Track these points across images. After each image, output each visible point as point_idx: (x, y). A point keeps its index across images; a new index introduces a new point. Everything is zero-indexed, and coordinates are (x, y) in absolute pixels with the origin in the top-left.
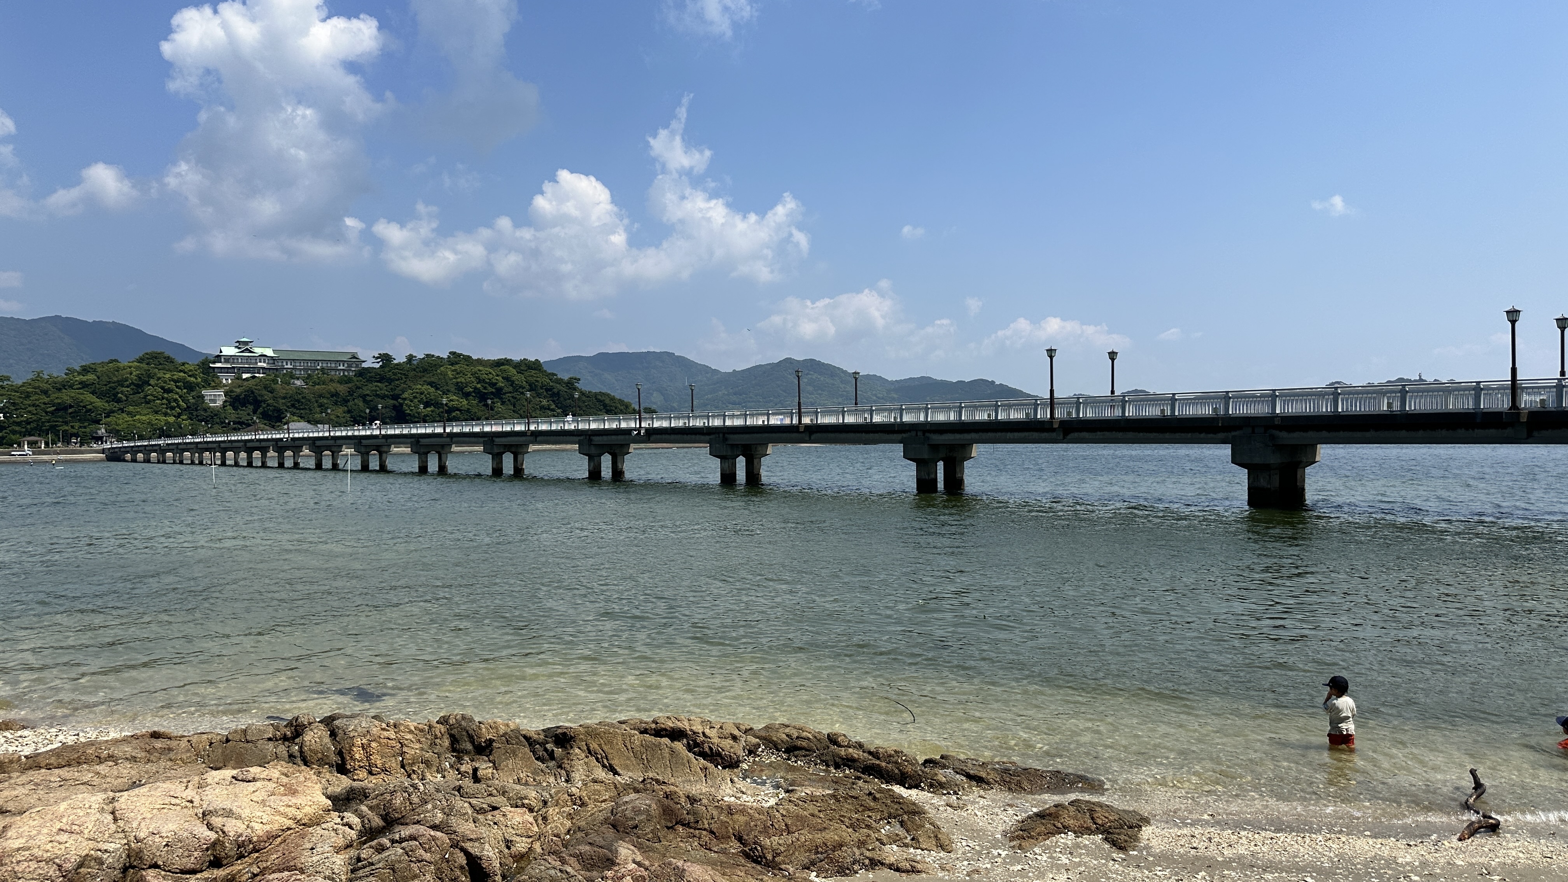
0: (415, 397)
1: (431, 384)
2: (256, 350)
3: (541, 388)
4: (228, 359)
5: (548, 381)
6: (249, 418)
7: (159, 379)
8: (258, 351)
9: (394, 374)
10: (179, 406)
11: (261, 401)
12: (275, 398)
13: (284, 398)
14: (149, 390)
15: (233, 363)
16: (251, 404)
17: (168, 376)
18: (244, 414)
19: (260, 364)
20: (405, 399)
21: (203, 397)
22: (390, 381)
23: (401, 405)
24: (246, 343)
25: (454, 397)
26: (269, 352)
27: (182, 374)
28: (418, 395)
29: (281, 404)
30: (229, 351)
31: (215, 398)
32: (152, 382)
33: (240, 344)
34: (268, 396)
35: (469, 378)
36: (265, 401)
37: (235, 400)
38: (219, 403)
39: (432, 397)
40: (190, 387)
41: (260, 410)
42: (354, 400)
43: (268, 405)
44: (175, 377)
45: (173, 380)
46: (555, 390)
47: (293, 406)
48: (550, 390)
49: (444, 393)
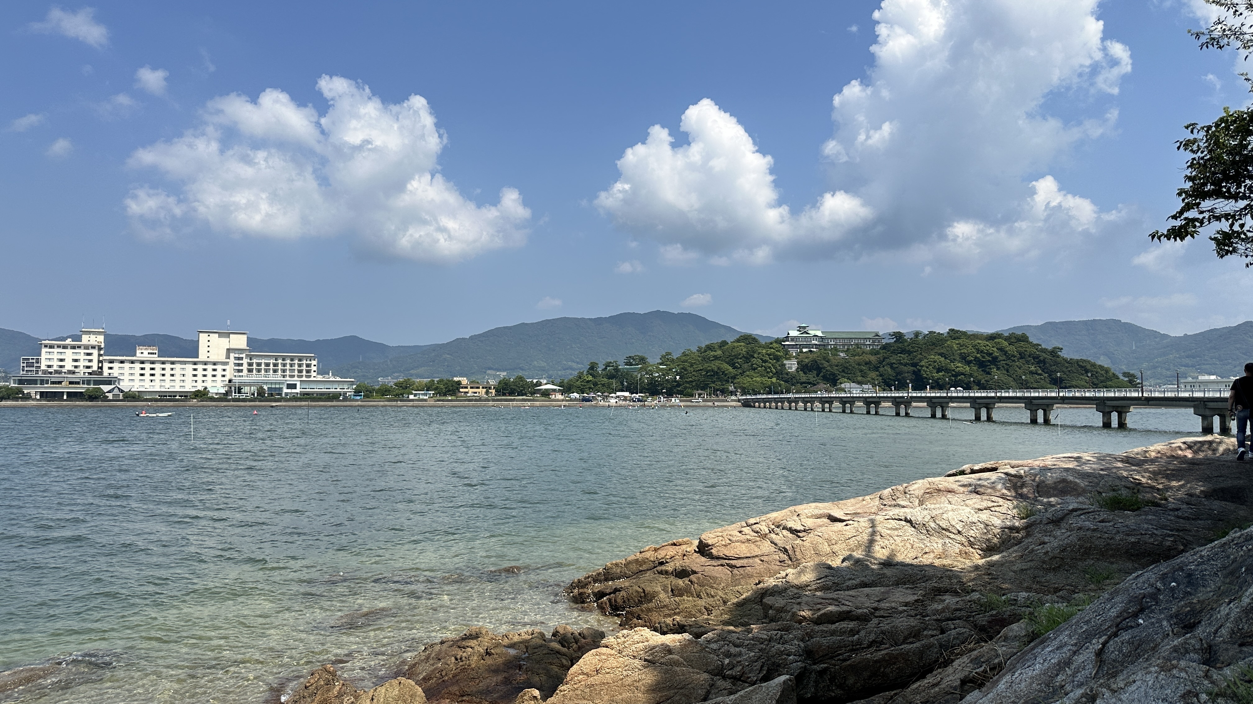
0: (930, 365)
1: (941, 354)
2: (810, 332)
3: (1029, 356)
4: (793, 338)
5: (1035, 350)
6: (814, 379)
7: (759, 353)
8: (812, 333)
9: (913, 347)
10: (771, 371)
11: (822, 368)
12: (831, 365)
13: (837, 366)
14: (754, 361)
15: (796, 341)
16: (815, 370)
17: (764, 351)
18: (812, 377)
19: (813, 342)
20: (922, 366)
21: (785, 365)
22: (909, 353)
23: (920, 371)
24: (804, 327)
25: (960, 365)
26: (819, 334)
27: (772, 350)
28: (932, 363)
29: (835, 370)
30: (794, 333)
31: (792, 366)
32: (756, 355)
33: (800, 328)
34: (826, 364)
35: (970, 349)
36: (824, 368)
37: (804, 367)
38: (794, 369)
39: (943, 365)
40: (777, 358)
41: (822, 374)
42: (883, 367)
43: (827, 371)
44: (769, 352)
45: (767, 354)
46: (1041, 358)
47: (843, 371)
48: (1037, 358)
49: (951, 362)
